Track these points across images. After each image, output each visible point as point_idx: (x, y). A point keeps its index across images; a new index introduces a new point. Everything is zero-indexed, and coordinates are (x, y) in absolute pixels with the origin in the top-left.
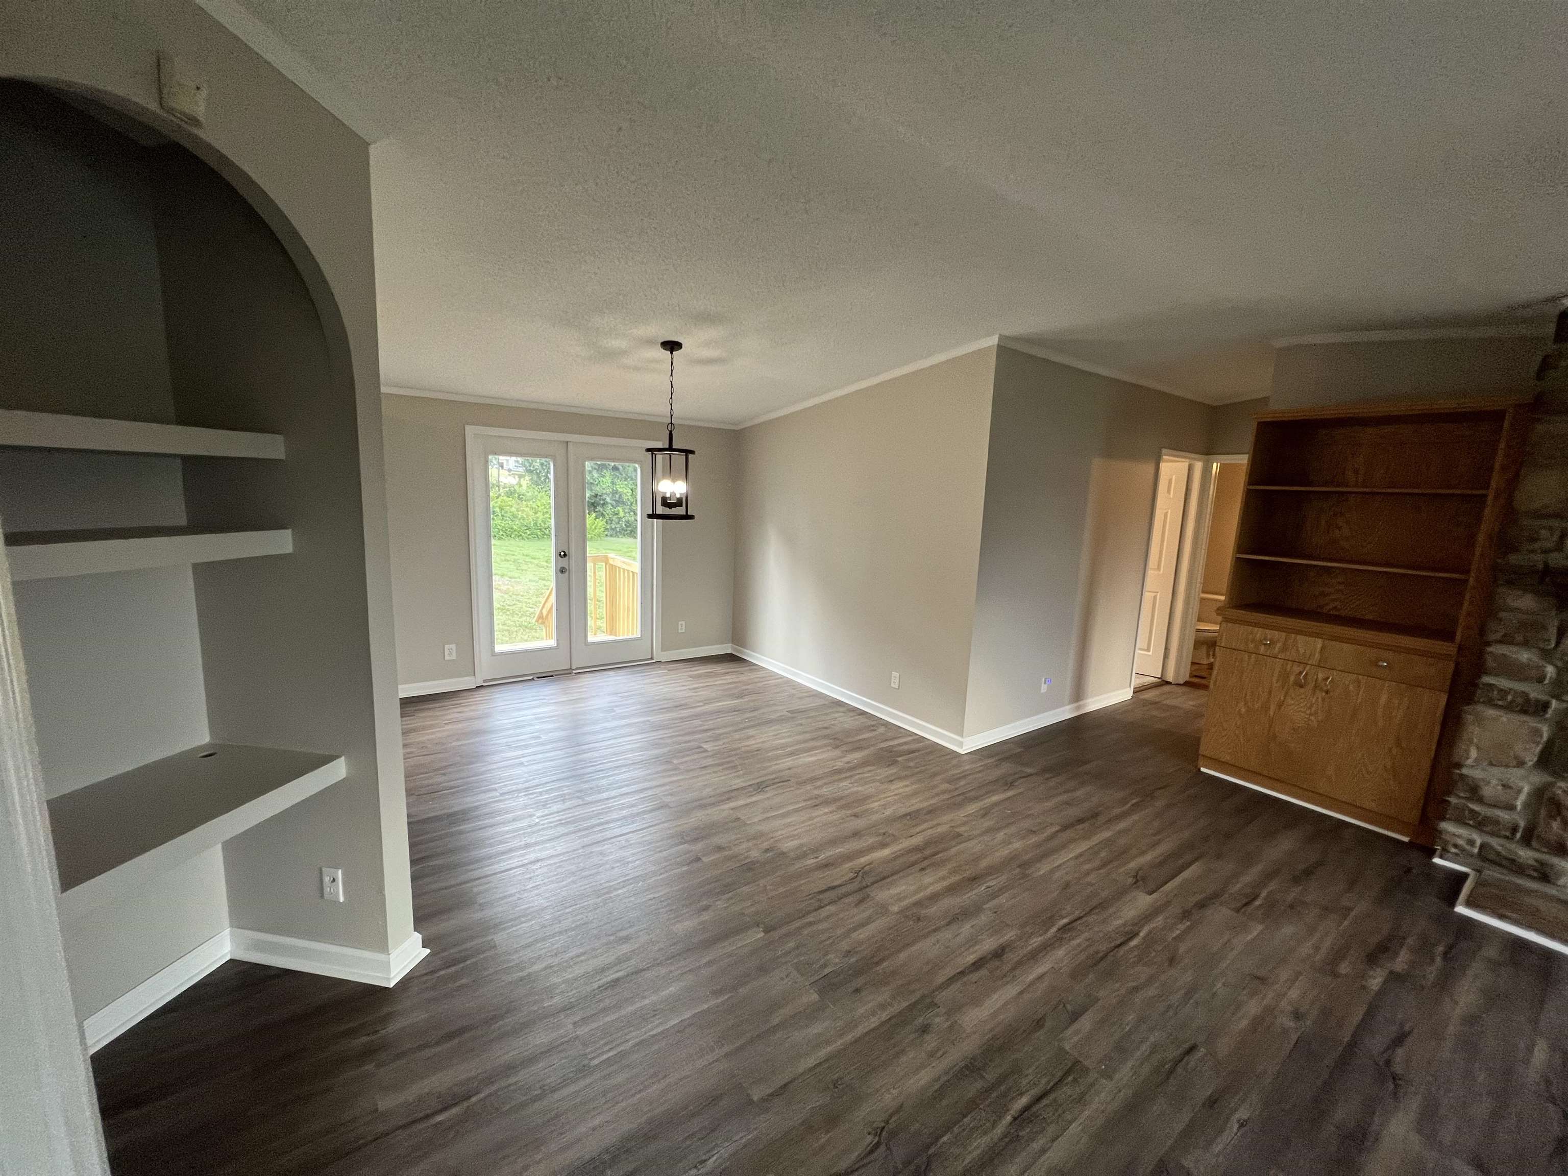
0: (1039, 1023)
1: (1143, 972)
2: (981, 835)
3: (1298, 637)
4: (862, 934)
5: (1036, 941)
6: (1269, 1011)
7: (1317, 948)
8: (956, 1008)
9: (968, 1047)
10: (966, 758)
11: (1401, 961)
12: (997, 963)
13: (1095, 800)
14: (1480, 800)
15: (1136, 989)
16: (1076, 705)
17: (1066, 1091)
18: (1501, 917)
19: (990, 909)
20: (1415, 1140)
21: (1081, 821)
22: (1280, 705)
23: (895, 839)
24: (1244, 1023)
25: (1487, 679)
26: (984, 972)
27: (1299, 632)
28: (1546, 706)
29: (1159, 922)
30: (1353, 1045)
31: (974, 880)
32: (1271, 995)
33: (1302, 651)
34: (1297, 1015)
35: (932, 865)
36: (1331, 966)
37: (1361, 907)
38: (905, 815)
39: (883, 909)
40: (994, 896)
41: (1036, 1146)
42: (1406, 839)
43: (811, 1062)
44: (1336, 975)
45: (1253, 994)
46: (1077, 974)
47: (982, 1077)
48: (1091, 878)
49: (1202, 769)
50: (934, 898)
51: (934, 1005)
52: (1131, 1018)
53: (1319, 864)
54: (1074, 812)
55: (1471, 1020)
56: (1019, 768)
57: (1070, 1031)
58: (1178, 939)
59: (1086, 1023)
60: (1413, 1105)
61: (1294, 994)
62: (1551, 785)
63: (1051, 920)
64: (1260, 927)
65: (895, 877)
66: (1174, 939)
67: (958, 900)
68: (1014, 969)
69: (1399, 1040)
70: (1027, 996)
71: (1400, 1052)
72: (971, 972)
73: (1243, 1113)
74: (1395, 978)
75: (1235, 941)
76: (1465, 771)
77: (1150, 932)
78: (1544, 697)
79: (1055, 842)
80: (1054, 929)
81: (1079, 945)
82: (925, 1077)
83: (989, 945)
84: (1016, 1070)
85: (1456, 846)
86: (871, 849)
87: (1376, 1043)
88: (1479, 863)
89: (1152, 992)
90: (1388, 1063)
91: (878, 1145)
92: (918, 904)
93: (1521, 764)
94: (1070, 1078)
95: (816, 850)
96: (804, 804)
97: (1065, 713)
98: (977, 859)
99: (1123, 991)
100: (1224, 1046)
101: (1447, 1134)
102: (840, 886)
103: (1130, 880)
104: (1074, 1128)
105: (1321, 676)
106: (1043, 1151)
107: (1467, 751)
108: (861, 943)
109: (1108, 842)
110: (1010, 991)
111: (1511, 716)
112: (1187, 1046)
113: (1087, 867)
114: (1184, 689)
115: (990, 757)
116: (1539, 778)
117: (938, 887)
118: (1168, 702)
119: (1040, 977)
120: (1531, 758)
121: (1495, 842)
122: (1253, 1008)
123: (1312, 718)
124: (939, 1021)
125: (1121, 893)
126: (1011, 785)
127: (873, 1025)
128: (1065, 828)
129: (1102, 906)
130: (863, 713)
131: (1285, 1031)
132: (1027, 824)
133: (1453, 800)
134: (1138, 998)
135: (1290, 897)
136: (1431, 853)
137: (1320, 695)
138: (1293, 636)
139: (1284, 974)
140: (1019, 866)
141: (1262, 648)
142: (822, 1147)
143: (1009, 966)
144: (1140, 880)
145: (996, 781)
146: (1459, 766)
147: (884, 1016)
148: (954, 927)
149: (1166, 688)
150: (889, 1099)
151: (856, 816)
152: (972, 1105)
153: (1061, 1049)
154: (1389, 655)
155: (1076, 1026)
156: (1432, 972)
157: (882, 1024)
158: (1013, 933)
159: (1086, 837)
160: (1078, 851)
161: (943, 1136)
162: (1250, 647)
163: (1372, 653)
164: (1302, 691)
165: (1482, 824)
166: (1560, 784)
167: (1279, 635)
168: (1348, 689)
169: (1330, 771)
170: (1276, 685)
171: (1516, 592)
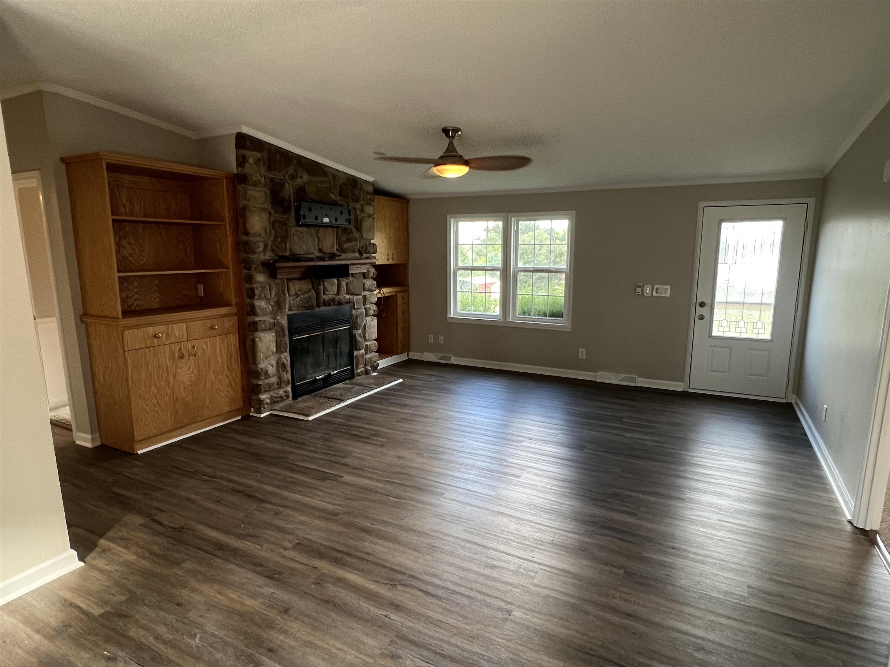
3: (173, 325)
14: (267, 377)
22: (174, 376)
25: (257, 319)
28: (273, 324)
33: (177, 334)
42: (240, 417)
49: (140, 452)
62: (280, 357)
76: (260, 366)
78: (272, 320)
88: (271, 406)
93: (273, 353)
105: (190, 347)
107: (260, 356)
111: (267, 333)
116: (277, 357)
120: (274, 349)
121: (274, 393)
123: (192, 375)
137: (192, 359)
138: (170, 325)
141: (156, 341)
146: (257, 365)
154: (217, 321)
162: (149, 343)
163: (209, 323)
164: (183, 360)
165: (270, 388)
166: (282, 356)
167: (162, 328)
168: (203, 350)
169: (207, 402)
170: (169, 363)
171: (258, 274)
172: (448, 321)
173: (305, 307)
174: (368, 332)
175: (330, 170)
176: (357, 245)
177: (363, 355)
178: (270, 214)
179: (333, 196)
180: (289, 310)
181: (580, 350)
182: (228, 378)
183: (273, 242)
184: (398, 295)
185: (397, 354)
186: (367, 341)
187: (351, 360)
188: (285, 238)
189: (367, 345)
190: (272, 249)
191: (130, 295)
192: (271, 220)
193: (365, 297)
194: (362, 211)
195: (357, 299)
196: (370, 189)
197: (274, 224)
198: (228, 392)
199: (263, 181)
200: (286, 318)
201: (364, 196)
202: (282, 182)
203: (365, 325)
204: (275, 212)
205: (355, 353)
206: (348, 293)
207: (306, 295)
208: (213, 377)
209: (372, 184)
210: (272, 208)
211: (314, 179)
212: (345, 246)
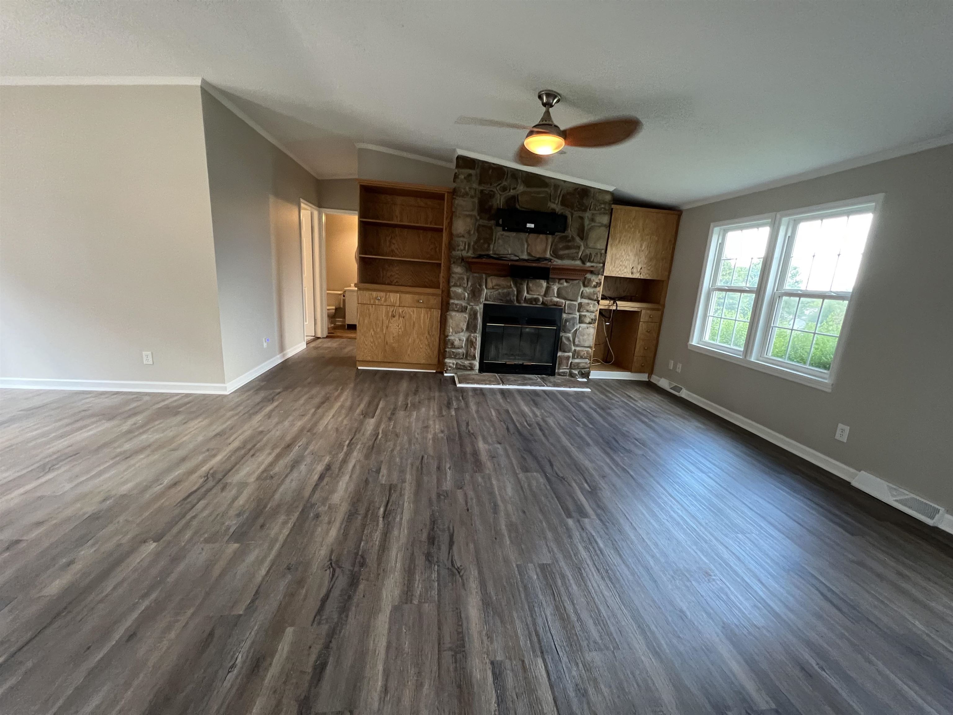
0: (367, 482)
1: (390, 444)
2: (274, 427)
3: (390, 294)
4: (241, 501)
5: (341, 456)
6: (435, 434)
7: (434, 411)
8: (325, 500)
9: (344, 508)
10: (232, 396)
11: (455, 404)
12: (331, 472)
13: (323, 393)
14: (455, 348)
15: (392, 451)
16: (281, 354)
17: (394, 497)
18: (468, 383)
19: (308, 454)
20: (487, 446)
21: (323, 403)
22: (387, 327)
23: (219, 451)
24: (431, 441)
25: (452, 301)
26: (326, 480)
27: (391, 291)
28: (466, 308)
29: (383, 426)
30: (459, 431)
31: (289, 446)
32: (432, 430)
33: (392, 300)
34: (442, 432)
35: (258, 450)
36: (441, 415)
37: (437, 394)
38: (216, 435)
39: (243, 485)
40: (306, 449)
41: (398, 519)
42: (435, 371)
43: (263, 572)
44: (443, 416)
45: (427, 432)
46: (367, 457)
47: (359, 514)
48: (345, 422)
49: (359, 368)
50: (272, 464)
51: (313, 505)
52: (398, 460)
53: (417, 387)
54: (317, 401)
55: (477, 412)
56: (271, 391)
57: (380, 477)
58: (394, 427)
59: (384, 471)
60: (480, 439)
61: (437, 426)
62: (470, 336)
63: (341, 446)
64: (415, 413)
65: (238, 466)
66: (393, 428)
67: (288, 458)
68: (340, 470)
69: (468, 424)
70: (354, 476)
71: (470, 427)
72: (321, 482)
73: (448, 466)
74: (457, 410)
75: (411, 420)
76: (449, 338)
77: (383, 431)
78: (466, 305)
79: (317, 416)
80: (345, 447)
81: (360, 447)
82: (333, 533)
83: (320, 468)
84: (371, 502)
85: (450, 367)
86: (204, 462)
87: (464, 428)
88: (455, 371)
89: (398, 448)
90: (469, 431)
91: (334, 571)
92: (265, 471)
93: (463, 331)
94: (392, 491)
95: (157, 480)
96: (111, 462)
97: (277, 360)
98: (282, 438)
99: (388, 453)
100: (431, 451)
101: (490, 441)
102: (198, 489)
103: (362, 417)
104: (406, 505)
105: (400, 311)
106: (401, 519)
107: (449, 330)
108: (243, 506)
109: (342, 407)
110: (346, 478)
111: (459, 314)
112: (420, 457)
113: (340, 419)
114: (328, 340)
115: (248, 390)
116: (467, 334)
117: (270, 459)
118: (325, 346)
119: (354, 466)
120: (465, 328)
121: (459, 362)
122: (430, 436)
123: (400, 330)
124: (322, 509)
125: (361, 423)
126: (272, 400)
127: (287, 533)
128: (318, 407)
129: (358, 430)
130: (117, 393)
131: (442, 438)
132: (297, 413)
133: (447, 350)
134: (395, 452)
135: (417, 400)
136: (442, 373)
137: (401, 319)
138: (388, 293)
139: (431, 422)
140: (308, 431)
141: (377, 301)
142: (306, 596)
143: (337, 470)
144: (366, 415)
145: (262, 401)
146: (448, 336)
147: (290, 525)
148: (295, 471)
149: (320, 340)
150: (323, 552)
151: (173, 450)
152: (364, 526)
153: (382, 484)
154: (422, 297)
155: (381, 474)
156: (463, 404)
157: (291, 530)
158: (328, 458)
159: (331, 408)
160: (331, 415)
161: (361, 543)
162: (372, 302)
163: (416, 297)
164: (394, 319)
165: (455, 356)
166: (472, 335)
167: (383, 294)
168: (410, 315)
169: (409, 352)
170: (384, 318)
171: (456, 266)
172: (689, 348)
173: (502, 300)
174: (579, 338)
175: (553, 181)
176: (578, 253)
177: (568, 358)
178: (477, 220)
179: (553, 206)
180: (485, 300)
181: (840, 426)
182: (428, 340)
183: (476, 243)
184: (643, 312)
185: (631, 372)
186: (577, 346)
187: (554, 358)
188: (489, 240)
189: (575, 350)
190: (474, 249)
191: (393, 274)
192: (477, 224)
193: (580, 305)
194: (593, 220)
195: (568, 304)
196: (608, 198)
197: (478, 229)
198: (426, 350)
199: (472, 192)
200: (482, 306)
201: (595, 205)
202: (492, 193)
203: (576, 330)
204: (481, 218)
205: (559, 354)
206: (559, 296)
207: (505, 291)
208: (415, 336)
209: (612, 193)
210: (479, 215)
211: (529, 190)
212: (561, 253)
